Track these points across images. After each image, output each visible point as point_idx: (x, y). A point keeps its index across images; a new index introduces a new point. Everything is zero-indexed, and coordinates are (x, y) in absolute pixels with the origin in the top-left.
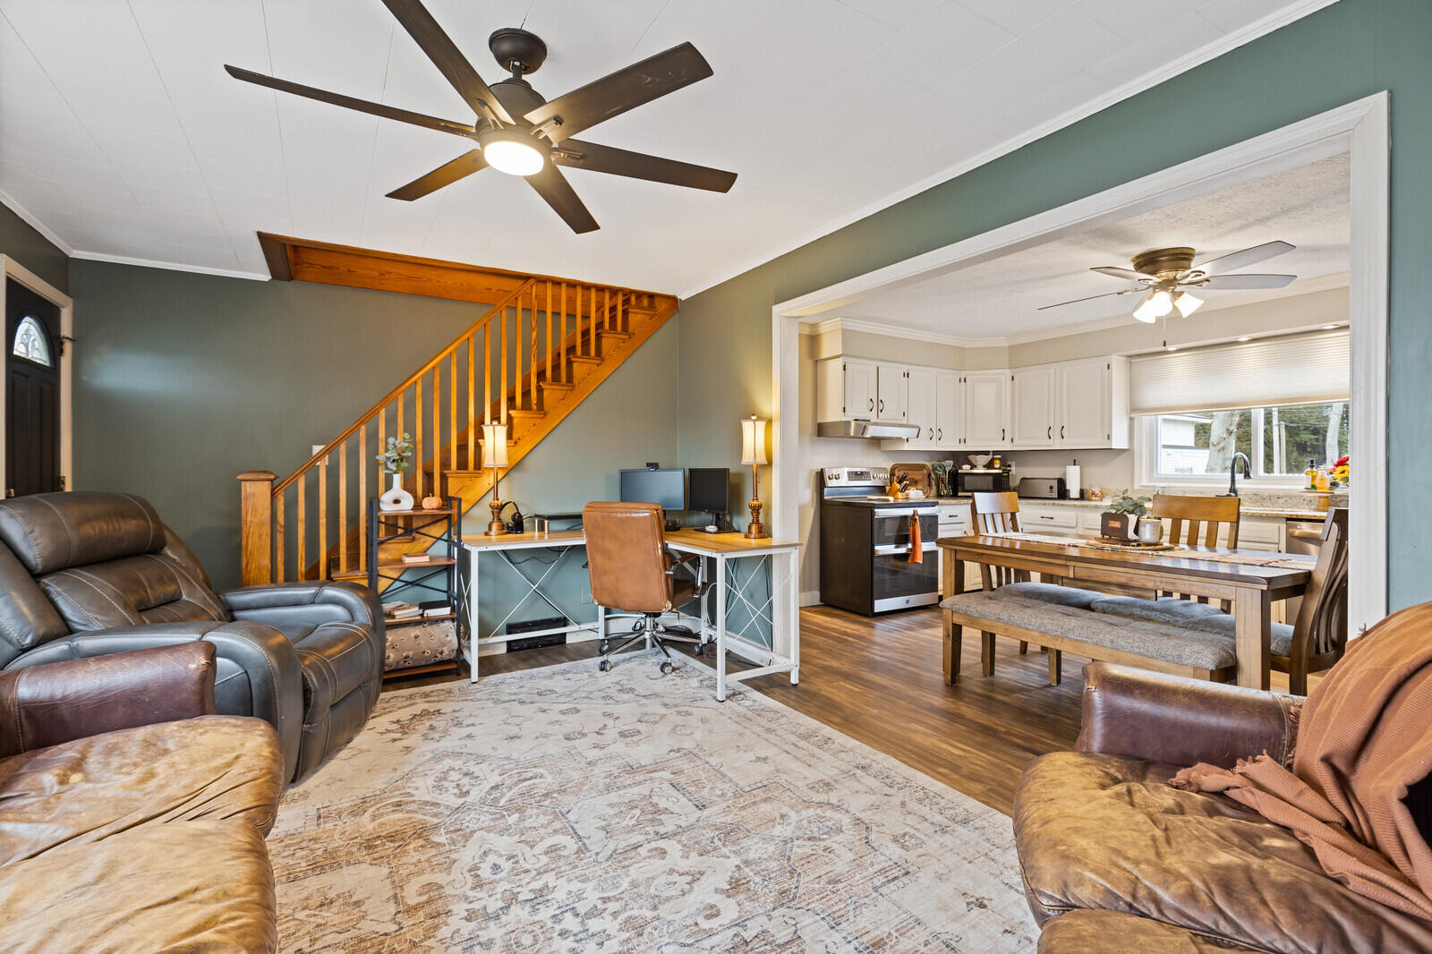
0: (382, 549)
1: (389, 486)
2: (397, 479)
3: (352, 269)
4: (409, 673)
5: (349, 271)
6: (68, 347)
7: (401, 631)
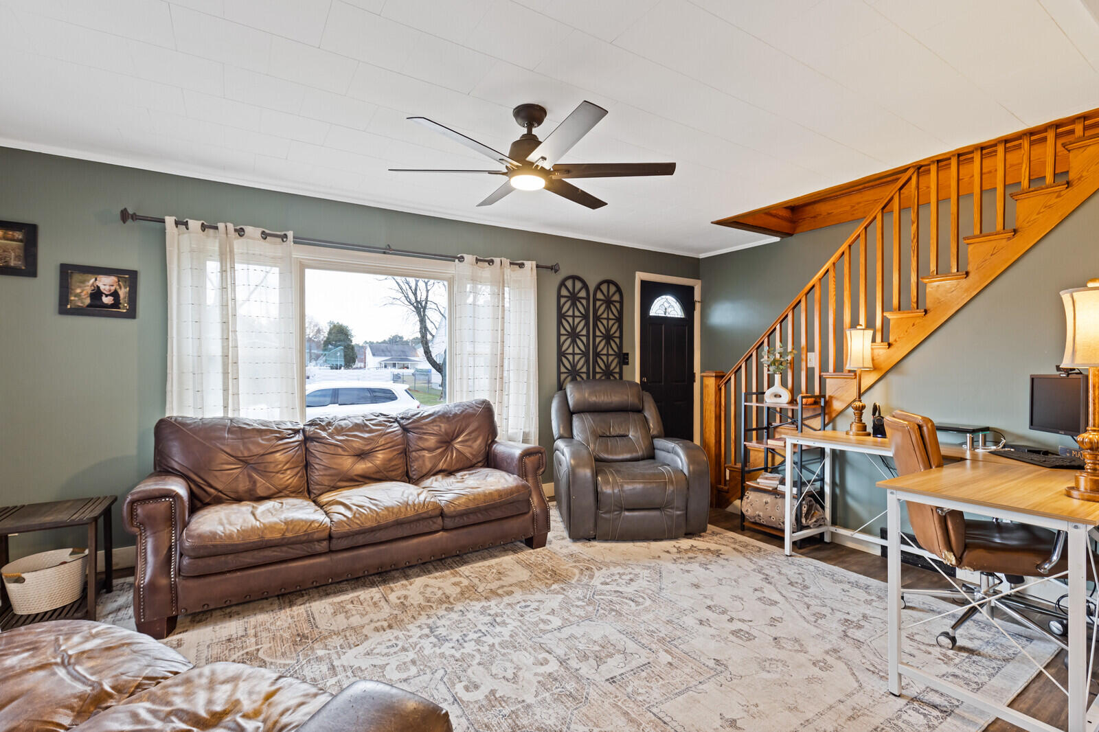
0: (777, 432)
1: (771, 384)
2: (777, 377)
3: (830, 212)
4: (759, 528)
5: (829, 214)
6: (698, 306)
7: (759, 494)
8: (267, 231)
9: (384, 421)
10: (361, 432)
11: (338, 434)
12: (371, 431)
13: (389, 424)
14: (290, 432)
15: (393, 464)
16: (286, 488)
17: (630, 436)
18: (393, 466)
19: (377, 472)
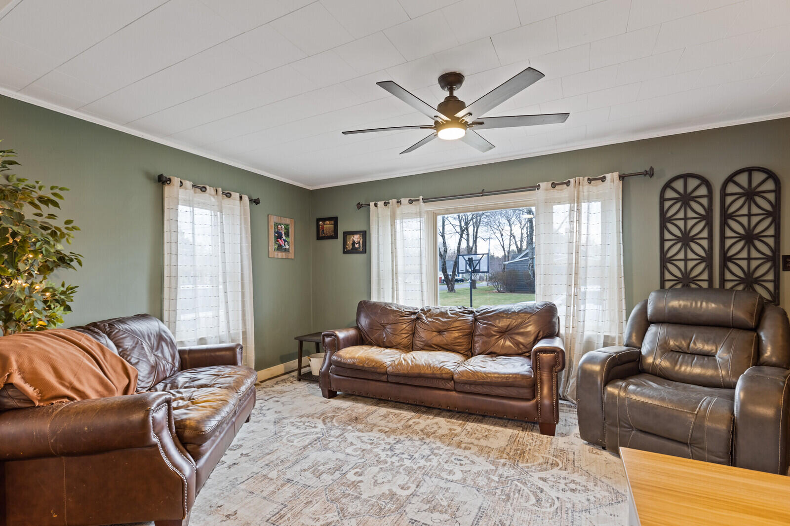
8: (412, 199)
9: (459, 312)
10: (443, 317)
11: (430, 317)
12: (449, 317)
13: (462, 314)
14: (408, 313)
15: (459, 341)
16: (399, 344)
17: (717, 358)
18: (458, 342)
19: (446, 345)
